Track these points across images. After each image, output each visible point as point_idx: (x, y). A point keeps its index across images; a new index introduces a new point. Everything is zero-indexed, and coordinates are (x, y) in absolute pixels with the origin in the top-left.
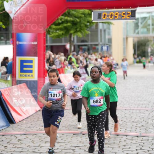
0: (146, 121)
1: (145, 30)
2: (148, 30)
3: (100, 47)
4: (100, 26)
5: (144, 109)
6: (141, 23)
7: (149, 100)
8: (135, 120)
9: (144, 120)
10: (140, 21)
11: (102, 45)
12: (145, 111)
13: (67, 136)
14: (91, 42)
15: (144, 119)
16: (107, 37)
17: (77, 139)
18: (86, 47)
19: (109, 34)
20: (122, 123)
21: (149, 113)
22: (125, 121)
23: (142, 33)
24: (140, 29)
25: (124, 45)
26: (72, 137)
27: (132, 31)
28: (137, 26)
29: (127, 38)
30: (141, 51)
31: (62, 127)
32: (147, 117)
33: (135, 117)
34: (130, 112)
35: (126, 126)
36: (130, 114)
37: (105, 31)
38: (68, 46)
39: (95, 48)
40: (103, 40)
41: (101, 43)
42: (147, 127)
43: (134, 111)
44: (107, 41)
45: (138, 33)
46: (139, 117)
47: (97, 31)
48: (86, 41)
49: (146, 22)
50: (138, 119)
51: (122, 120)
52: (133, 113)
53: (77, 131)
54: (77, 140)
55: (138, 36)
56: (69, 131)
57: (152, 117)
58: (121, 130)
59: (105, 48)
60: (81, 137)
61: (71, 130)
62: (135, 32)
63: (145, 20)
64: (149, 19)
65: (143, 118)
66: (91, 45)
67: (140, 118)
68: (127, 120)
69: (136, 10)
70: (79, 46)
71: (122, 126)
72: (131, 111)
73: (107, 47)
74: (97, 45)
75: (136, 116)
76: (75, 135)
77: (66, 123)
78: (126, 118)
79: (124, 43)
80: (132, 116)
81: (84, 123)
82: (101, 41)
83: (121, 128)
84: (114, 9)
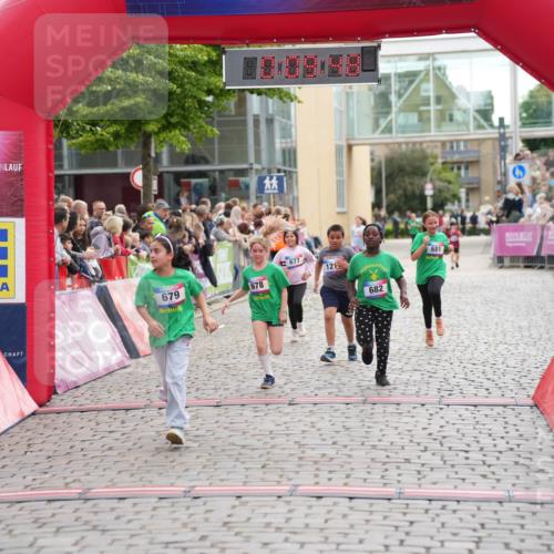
0: (419, 444)
1: (413, 118)
2: (423, 119)
3: (252, 181)
4: (254, 104)
5: (414, 399)
6: (400, 96)
7: (429, 368)
8: (380, 440)
9: (411, 441)
10: (395, 86)
11: (264, 173)
12: (414, 408)
13: (135, 505)
14: (222, 161)
15: (412, 436)
16: (279, 144)
17: (174, 516)
18: (204, 181)
19: (287, 133)
20: (334, 452)
21: (431, 415)
22: (345, 446)
23: (404, 129)
24: (397, 117)
25: (339, 173)
26: (155, 509)
27: (368, 123)
28: (383, 103)
29: (350, 147)
30: (400, 192)
31: (119, 472)
32: (424, 429)
33: (381, 430)
34: (362, 411)
35: (350, 463)
36: (362, 421)
37: (270, 121)
38: (138, 179)
39: (235, 184)
40: (264, 156)
41: (256, 166)
42: (423, 465)
43: (378, 409)
44: (278, 157)
45: (388, 130)
46: (396, 428)
47: (244, 123)
48: (207, 162)
49: (417, 89)
50: (392, 436)
51: (334, 443)
52: (372, 414)
53: (172, 485)
54: (175, 520)
55: (387, 138)
56: (144, 486)
57: (442, 427)
58: (330, 479)
59: (271, 184)
60: (188, 508)
61: (151, 482)
62: (376, 125)
63: (411, 82)
64: (426, 79)
65: (409, 431)
66: (222, 172)
67: (399, 434)
68: (353, 440)
69: (379, 46)
70: (178, 176)
71: (335, 461)
72: (368, 408)
73: (280, 180)
74: (243, 172)
75: (384, 427)
76: (164, 503)
77: (132, 459)
78: (350, 435)
79: (339, 164)
80: (369, 427)
81: (198, 457)
82: (258, 160)
83: (331, 472)
84: (301, 42)
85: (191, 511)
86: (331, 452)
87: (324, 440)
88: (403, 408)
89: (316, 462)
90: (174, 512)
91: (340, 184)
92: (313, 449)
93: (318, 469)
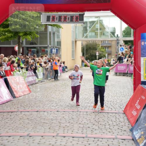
0: (92, 123)
1: (93, 34)
2: (96, 34)
3: (49, 50)
5: (91, 111)
6: (90, 27)
8: (82, 122)
9: (90, 122)
10: (89, 25)
11: (52, 48)
12: (91, 113)
13: (13, 138)
14: (40, 44)
16: (56, 40)
17: (24, 141)
18: (35, 49)
19: (58, 37)
20: (69, 124)
21: (96, 115)
22: (72, 123)
23: (91, 37)
24: (89, 33)
25: (73, 48)
26: (19, 139)
27: (81, 35)
28: (85, 29)
29: (76, 41)
30: (89, 54)
31: (9, 129)
32: (94, 119)
34: (77, 114)
35: (73, 128)
36: (77, 116)
37: (54, 34)
38: (16, 48)
39: (44, 51)
40: (52, 43)
41: (50, 46)
42: (93, 129)
43: (81, 113)
44: (56, 44)
45: (86, 37)
46: (86, 118)
47: (47, 34)
48: (36, 44)
49: (95, 26)
50: (85, 121)
51: (69, 122)
52: (80, 115)
53: (24, 133)
54: (24, 142)
55: (86, 39)
56: (16, 133)
57: (99, 118)
58: (67, 132)
59: (54, 51)
60: (28, 139)
61: (18, 132)
62: (83, 35)
63: (93, 24)
64: (97, 23)
65: (90, 119)
66: (40, 47)
67: (87, 120)
68: (74, 122)
69: (84, 14)
70: (28, 48)
71: (69, 127)
72: (79, 113)
73: (57, 50)
74: (46, 47)
75: (83, 118)
76: (22, 138)
77: (13, 126)
78: (73, 120)
79: (73, 46)
80: (79, 118)
81: (31, 125)
82: (50, 44)
83: (68, 130)
84: (63, 12)
85: (29, 140)
86: (68, 125)
87: (66, 121)
88: (88, 113)
89: (64, 127)
90: (24, 140)
91: (73, 51)
92: (63, 124)
93: (64, 129)
